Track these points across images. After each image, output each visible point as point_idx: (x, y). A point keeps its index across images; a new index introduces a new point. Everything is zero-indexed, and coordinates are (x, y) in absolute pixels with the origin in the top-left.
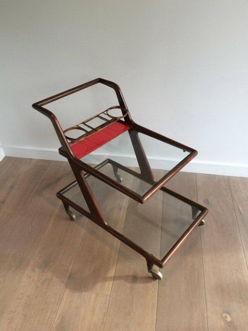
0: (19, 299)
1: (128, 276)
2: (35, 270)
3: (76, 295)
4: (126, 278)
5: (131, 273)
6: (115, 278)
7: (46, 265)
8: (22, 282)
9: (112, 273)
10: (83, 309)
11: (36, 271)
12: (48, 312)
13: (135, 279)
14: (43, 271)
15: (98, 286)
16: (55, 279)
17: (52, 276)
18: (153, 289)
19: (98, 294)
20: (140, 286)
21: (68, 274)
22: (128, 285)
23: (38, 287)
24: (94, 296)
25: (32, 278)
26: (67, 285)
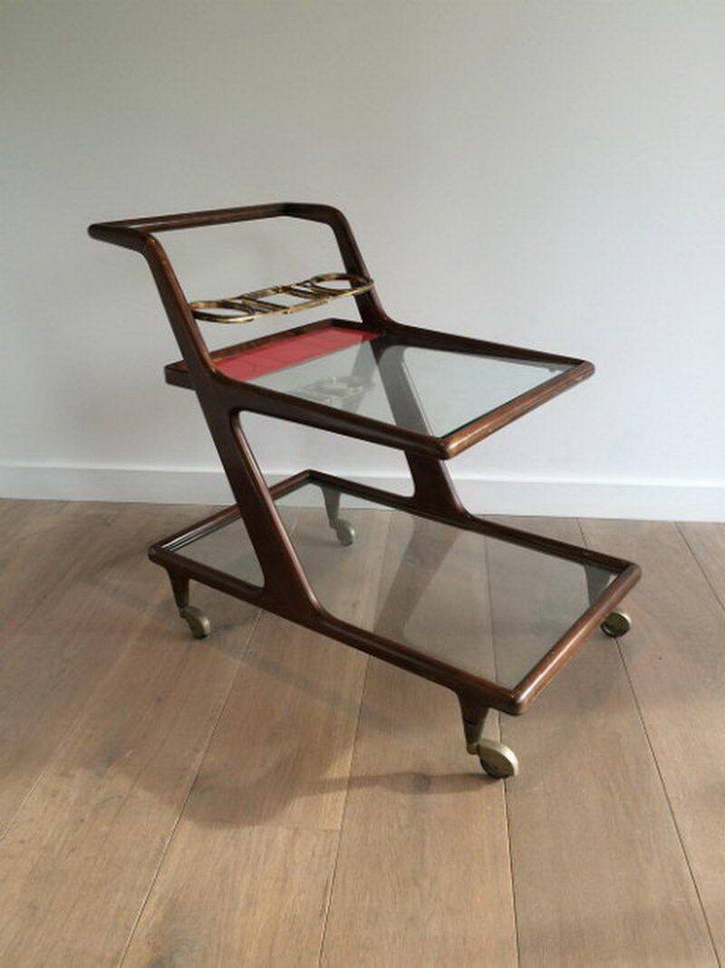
0: (11, 857)
1: (398, 775)
2: (71, 772)
3: (220, 836)
4: (392, 781)
5: (408, 766)
6: (352, 782)
7: (110, 756)
8: (24, 808)
9: (342, 767)
10: (248, 877)
11: (77, 775)
12: (117, 890)
13: (423, 781)
14: (100, 775)
15: (297, 806)
16: (141, 793)
17: (132, 787)
18: (489, 808)
19: (296, 831)
20: (442, 802)
21: (189, 779)
22: (403, 799)
23: (82, 821)
24: (282, 834)
25: (59, 797)
26: (186, 810)
